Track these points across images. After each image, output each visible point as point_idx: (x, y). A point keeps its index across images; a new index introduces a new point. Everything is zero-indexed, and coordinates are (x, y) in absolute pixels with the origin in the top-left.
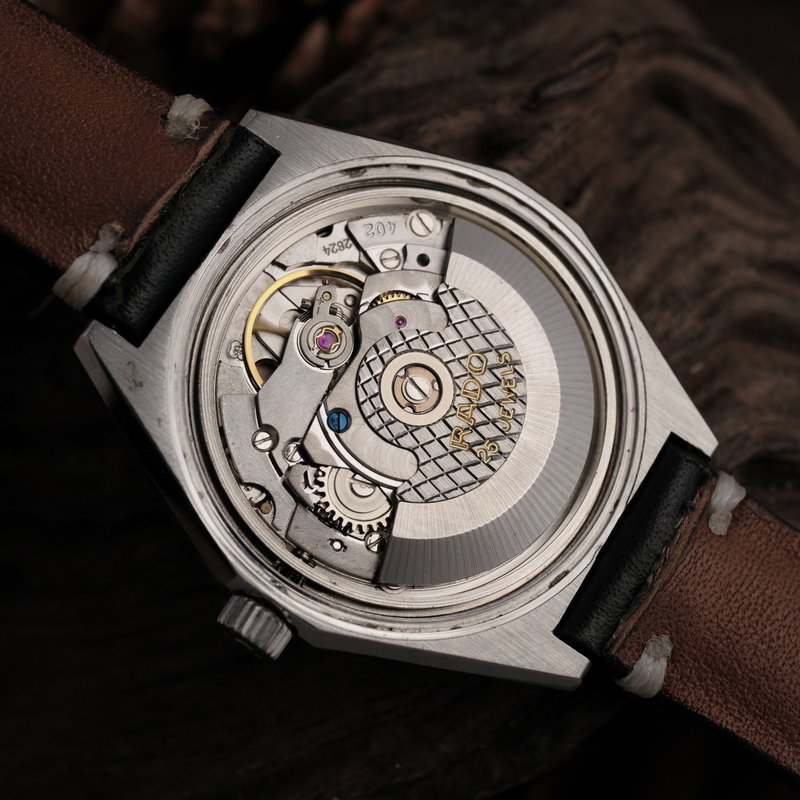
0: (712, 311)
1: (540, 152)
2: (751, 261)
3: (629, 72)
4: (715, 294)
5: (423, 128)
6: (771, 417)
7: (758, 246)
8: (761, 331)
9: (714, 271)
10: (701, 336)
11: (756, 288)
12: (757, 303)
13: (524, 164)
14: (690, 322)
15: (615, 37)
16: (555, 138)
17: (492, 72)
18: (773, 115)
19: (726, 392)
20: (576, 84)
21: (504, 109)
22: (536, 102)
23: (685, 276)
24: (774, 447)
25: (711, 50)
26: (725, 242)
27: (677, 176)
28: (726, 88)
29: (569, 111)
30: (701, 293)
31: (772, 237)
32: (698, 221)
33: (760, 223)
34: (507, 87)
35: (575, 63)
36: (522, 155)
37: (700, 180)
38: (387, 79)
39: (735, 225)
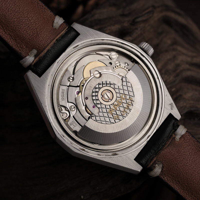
0: (177, 75)
1: (135, 35)
2: (187, 63)
3: (157, 16)
4: (178, 71)
5: (106, 29)
6: (192, 102)
7: (189, 59)
8: (190, 80)
9: (178, 65)
10: (174, 81)
11: (188, 70)
12: (189, 73)
13: (130, 38)
14: (172, 78)
15: (154, 7)
16: (139, 32)
17: (123, 15)
18: (193, 27)
19: (181, 96)
20: (144, 18)
21: (126, 24)
22: (134, 23)
23: (171, 67)
24: (192, 109)
25: (178, 10)
26: (181, 58)
27: (169, 42)
28: (181, 20)
29: (142, 25)
30: (175, 71)
31: (192, 57)
32: (174, 53)
33: (190, 54)
34: (126, 19)
35: (144, 13)
36: (130, 36)
37: (175, 43)
38: (97, 17)
39: (184, 54)
